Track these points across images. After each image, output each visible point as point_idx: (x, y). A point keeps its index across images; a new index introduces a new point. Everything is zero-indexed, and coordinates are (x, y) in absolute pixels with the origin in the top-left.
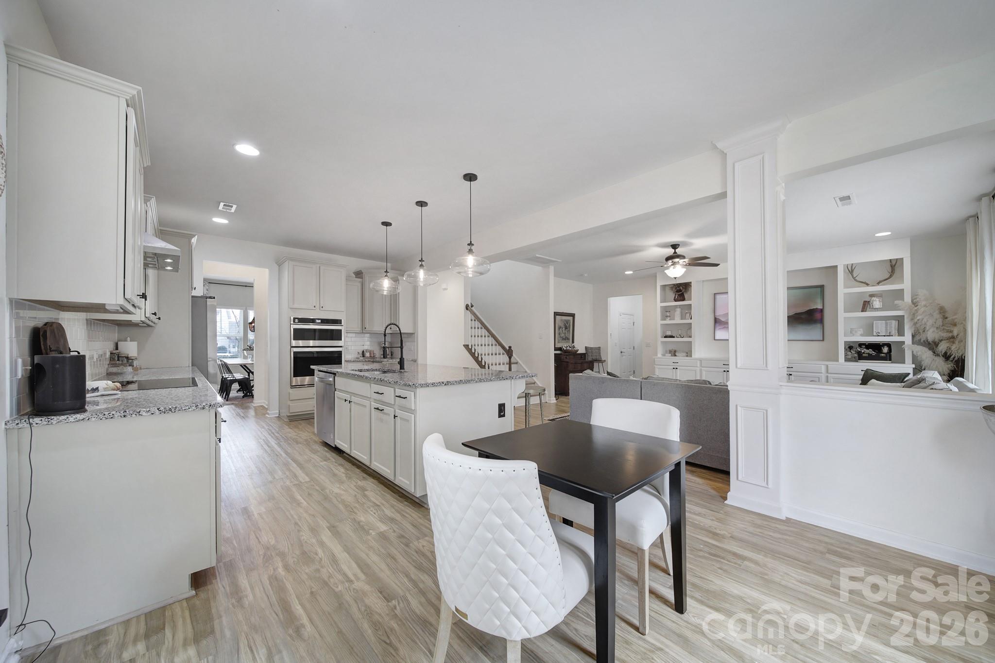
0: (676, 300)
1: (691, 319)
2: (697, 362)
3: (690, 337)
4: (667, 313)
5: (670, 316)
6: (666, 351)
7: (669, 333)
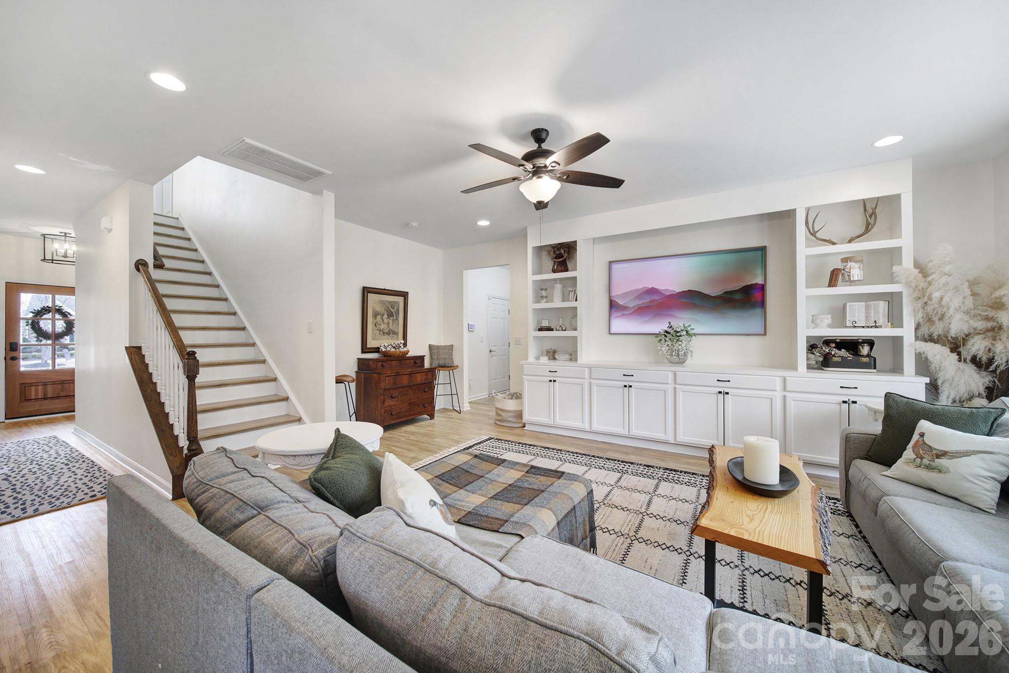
0: (554, 271)
1: (576, 300)
2: (585, 370)
3: (576, 329)
4: (543, 292)
5: (546, 297)
6: (542, 351)
7: (545, 324)
